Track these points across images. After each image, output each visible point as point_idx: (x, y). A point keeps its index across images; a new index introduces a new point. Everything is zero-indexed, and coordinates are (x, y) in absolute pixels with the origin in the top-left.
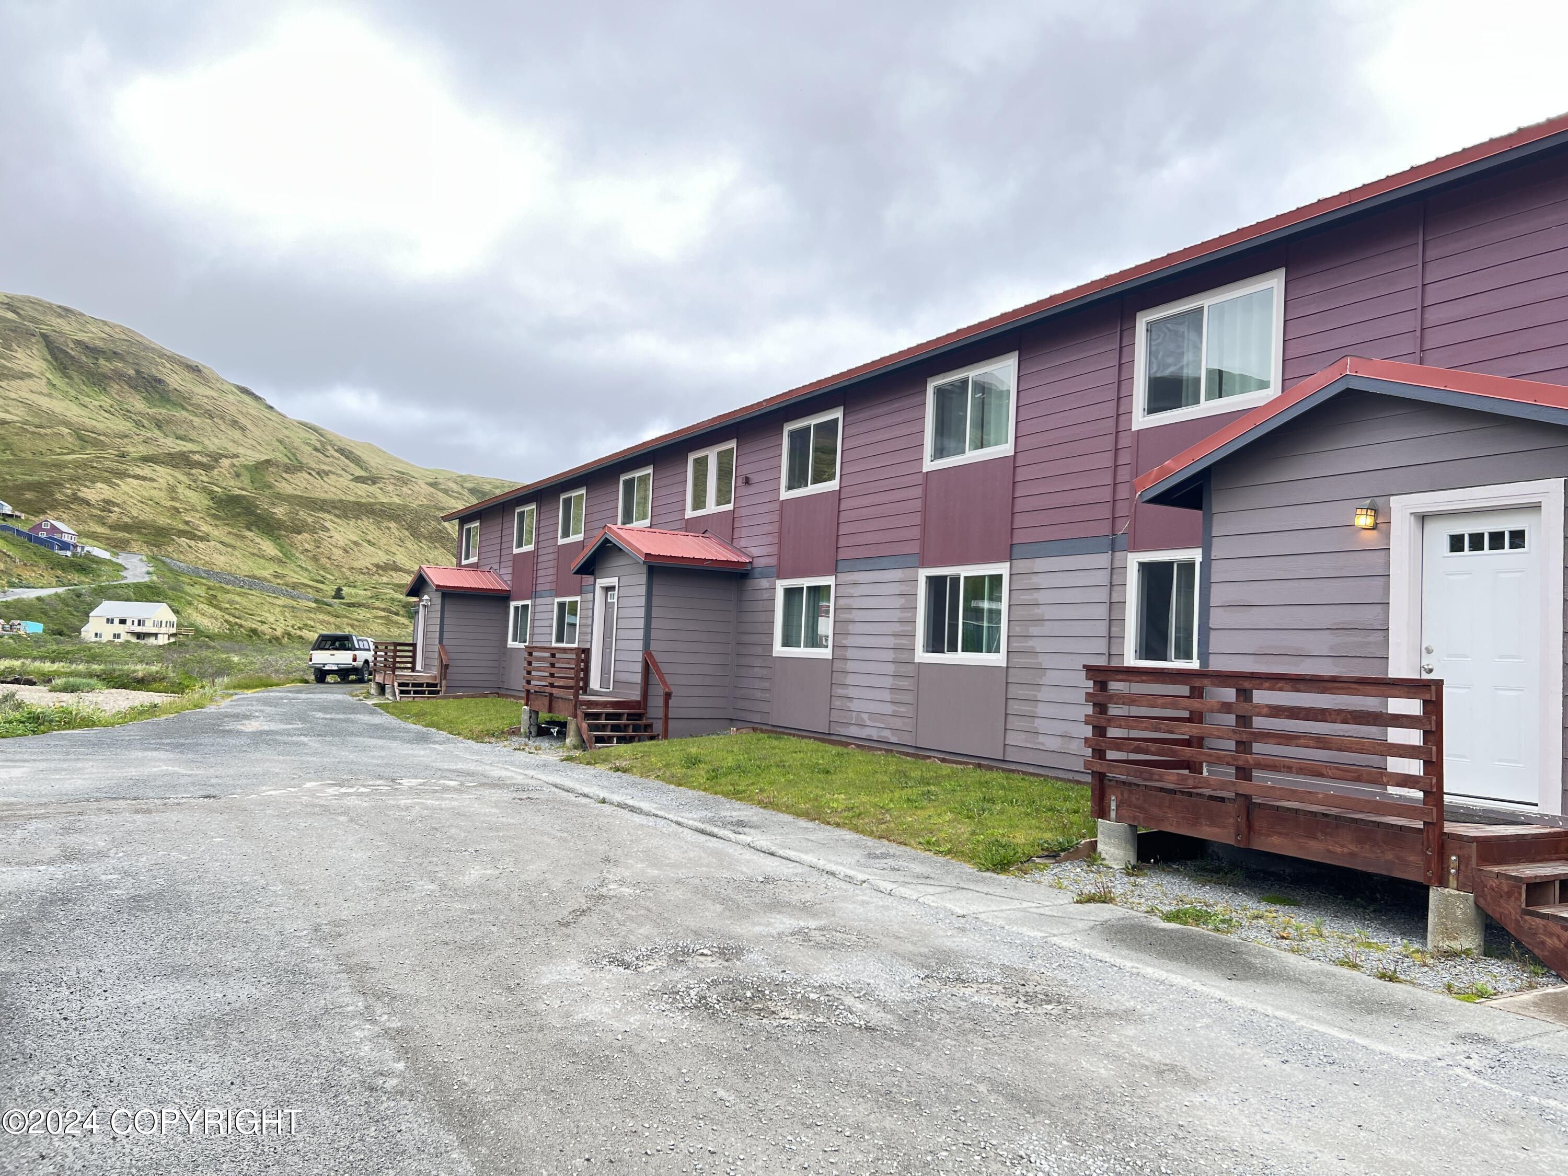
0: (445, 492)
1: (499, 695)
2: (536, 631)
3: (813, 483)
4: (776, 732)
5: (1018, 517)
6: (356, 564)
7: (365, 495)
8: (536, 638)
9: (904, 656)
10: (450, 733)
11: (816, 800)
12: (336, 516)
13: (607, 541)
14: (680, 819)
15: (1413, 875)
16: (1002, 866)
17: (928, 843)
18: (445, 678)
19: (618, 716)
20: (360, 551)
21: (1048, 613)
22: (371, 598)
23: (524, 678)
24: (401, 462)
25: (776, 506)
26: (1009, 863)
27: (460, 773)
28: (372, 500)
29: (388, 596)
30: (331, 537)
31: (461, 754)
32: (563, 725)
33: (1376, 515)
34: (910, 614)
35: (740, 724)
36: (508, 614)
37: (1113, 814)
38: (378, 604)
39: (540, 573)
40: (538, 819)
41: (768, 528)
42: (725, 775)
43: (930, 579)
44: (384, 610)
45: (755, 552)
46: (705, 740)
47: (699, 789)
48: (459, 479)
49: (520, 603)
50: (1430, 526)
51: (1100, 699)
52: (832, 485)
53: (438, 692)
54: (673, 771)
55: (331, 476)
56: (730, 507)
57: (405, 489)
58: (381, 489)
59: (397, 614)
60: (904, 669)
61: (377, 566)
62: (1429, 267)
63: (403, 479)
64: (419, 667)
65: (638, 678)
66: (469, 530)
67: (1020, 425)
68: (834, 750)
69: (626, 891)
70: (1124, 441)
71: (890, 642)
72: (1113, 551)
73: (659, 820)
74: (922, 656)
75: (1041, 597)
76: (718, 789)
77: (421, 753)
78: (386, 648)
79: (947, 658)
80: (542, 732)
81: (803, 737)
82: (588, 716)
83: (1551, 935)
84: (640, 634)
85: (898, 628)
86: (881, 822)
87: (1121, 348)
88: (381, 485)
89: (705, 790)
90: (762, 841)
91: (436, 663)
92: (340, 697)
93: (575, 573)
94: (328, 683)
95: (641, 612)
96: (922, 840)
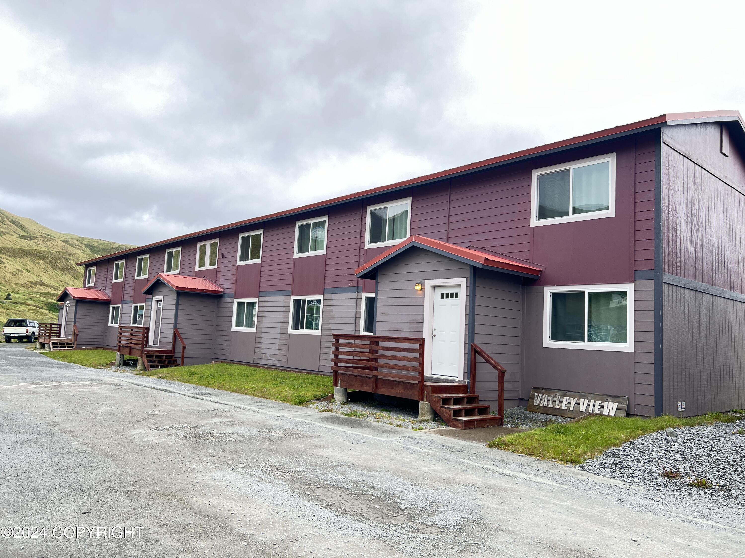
0: (72, 245)
1: (103, 348)
2: (123, 319)
3: (251, 259)
4: (230, 363)
5: (327, 278)
6: (19, 282)
7: (26, 245)
8: (122, 322)
9: (284, 331)
10: (81, 365)
11: (240, 386)
12: (9, 256)
13: (159, 280)
14: (185, 393)
15: (416, 398)
16: (300, 403)
17: (277, 398)
18: (76, 341)
19: (161, 357)
20: (22, 275)
21: (335, 314)
22: (27, 299)
23: (118, 340)
24: (47, 229)
25: (235, 268)
26: (302, 402)
27: (90, 380)
28: (30, 248)
29: (37, 299)
30: (5, 267)
31: (89, 373)
32: (136, 361)
33: (422, 286)
34: (287, 314)
35: (216, 360)
36: (109, 310)
37: (339, 385)
38: (31, 303)
39: (126, 292)
40: (127, 394)
41: (231, 277)
42: (206, 378)
43: (295, 300)
44: (34, 306)
45: (226, 286)
46: (200, 366)
47: (194, 384)
48: (80, 239)
49: (115, 306)
50: (436, 290)
51: (336, 345)
52: (259, 261)
53: (72, 347)
54: (184, 377)
55: (7, 235)
56: (215, 267)
57: (49, 243)
58: (35, 243)
59: (42, 308)
60: (284, 336)
61: (32, 283)
62: (451, 202)
63: (48, 238)
64: (62, 335)
65: (171, 340)
66: (90, 271)
67: (328, 243)
68: (252, 368)
69: (162, 413)
70: (362, 253)
71: (279, 325)
72: (358, 292)
73: (176, 394)
74: (291, 331)
75: (333, 308)
76: (202, 383)
77: (69, 373)
78: (46, 326)
79: (300, 332)
80: (126, 364)
81: (241, 364)
82: (147, 356)
83: (446, 413)
84: (173, 321)
85: (282, 320)
86: (262, 392)
87: (362, 218)
88: (35, 241)
89: (197, 384)
90: (215, 399)
91: (72, 333)
92: (21, 349)
93: (144, 294)
94: (12, 343)
95: (173, 312)
96: (275, 397)
